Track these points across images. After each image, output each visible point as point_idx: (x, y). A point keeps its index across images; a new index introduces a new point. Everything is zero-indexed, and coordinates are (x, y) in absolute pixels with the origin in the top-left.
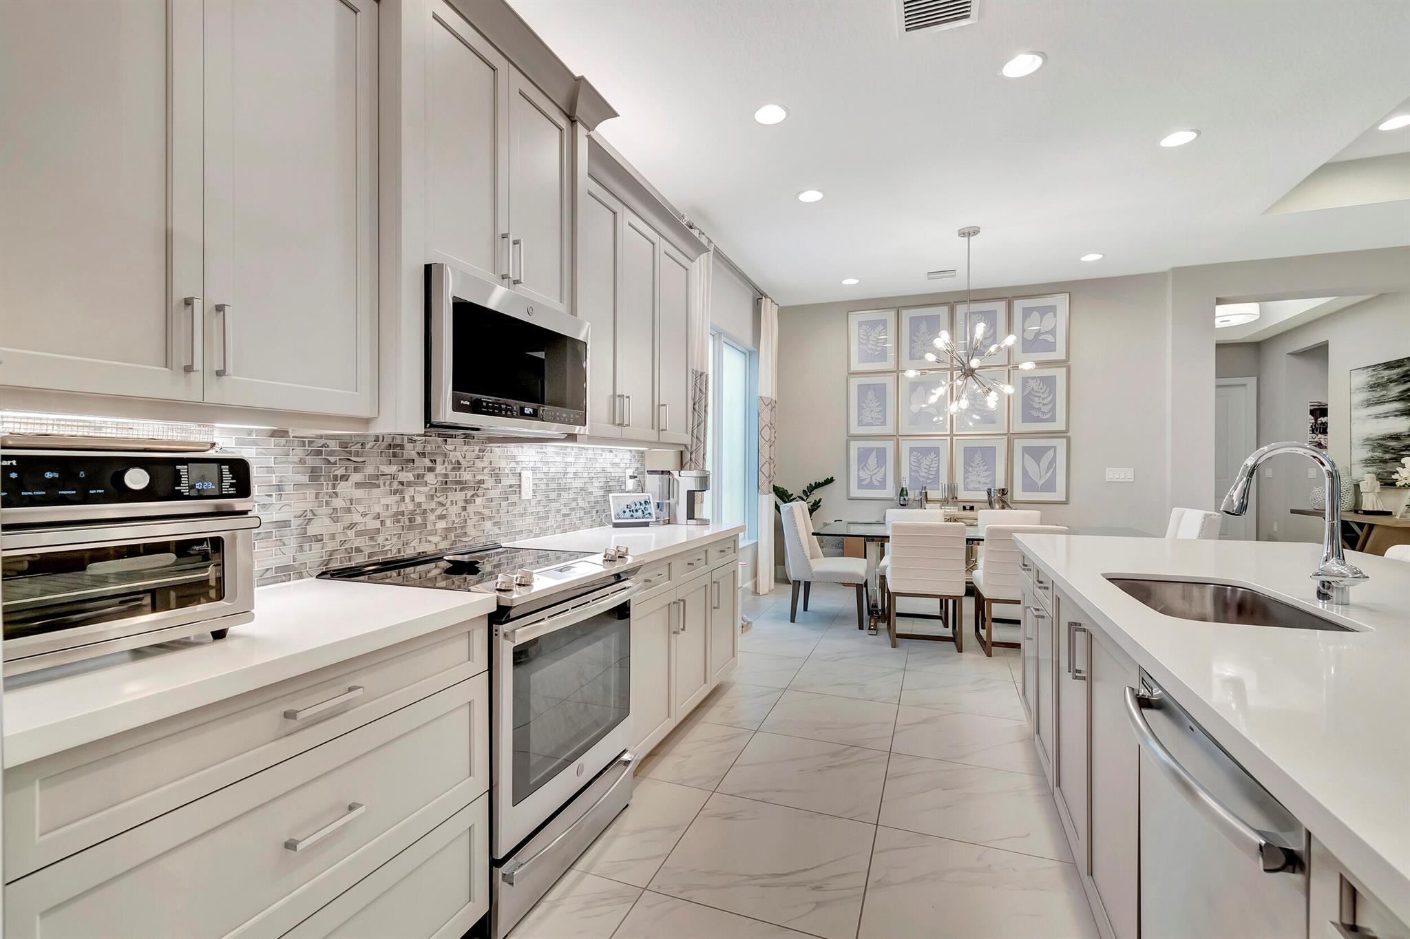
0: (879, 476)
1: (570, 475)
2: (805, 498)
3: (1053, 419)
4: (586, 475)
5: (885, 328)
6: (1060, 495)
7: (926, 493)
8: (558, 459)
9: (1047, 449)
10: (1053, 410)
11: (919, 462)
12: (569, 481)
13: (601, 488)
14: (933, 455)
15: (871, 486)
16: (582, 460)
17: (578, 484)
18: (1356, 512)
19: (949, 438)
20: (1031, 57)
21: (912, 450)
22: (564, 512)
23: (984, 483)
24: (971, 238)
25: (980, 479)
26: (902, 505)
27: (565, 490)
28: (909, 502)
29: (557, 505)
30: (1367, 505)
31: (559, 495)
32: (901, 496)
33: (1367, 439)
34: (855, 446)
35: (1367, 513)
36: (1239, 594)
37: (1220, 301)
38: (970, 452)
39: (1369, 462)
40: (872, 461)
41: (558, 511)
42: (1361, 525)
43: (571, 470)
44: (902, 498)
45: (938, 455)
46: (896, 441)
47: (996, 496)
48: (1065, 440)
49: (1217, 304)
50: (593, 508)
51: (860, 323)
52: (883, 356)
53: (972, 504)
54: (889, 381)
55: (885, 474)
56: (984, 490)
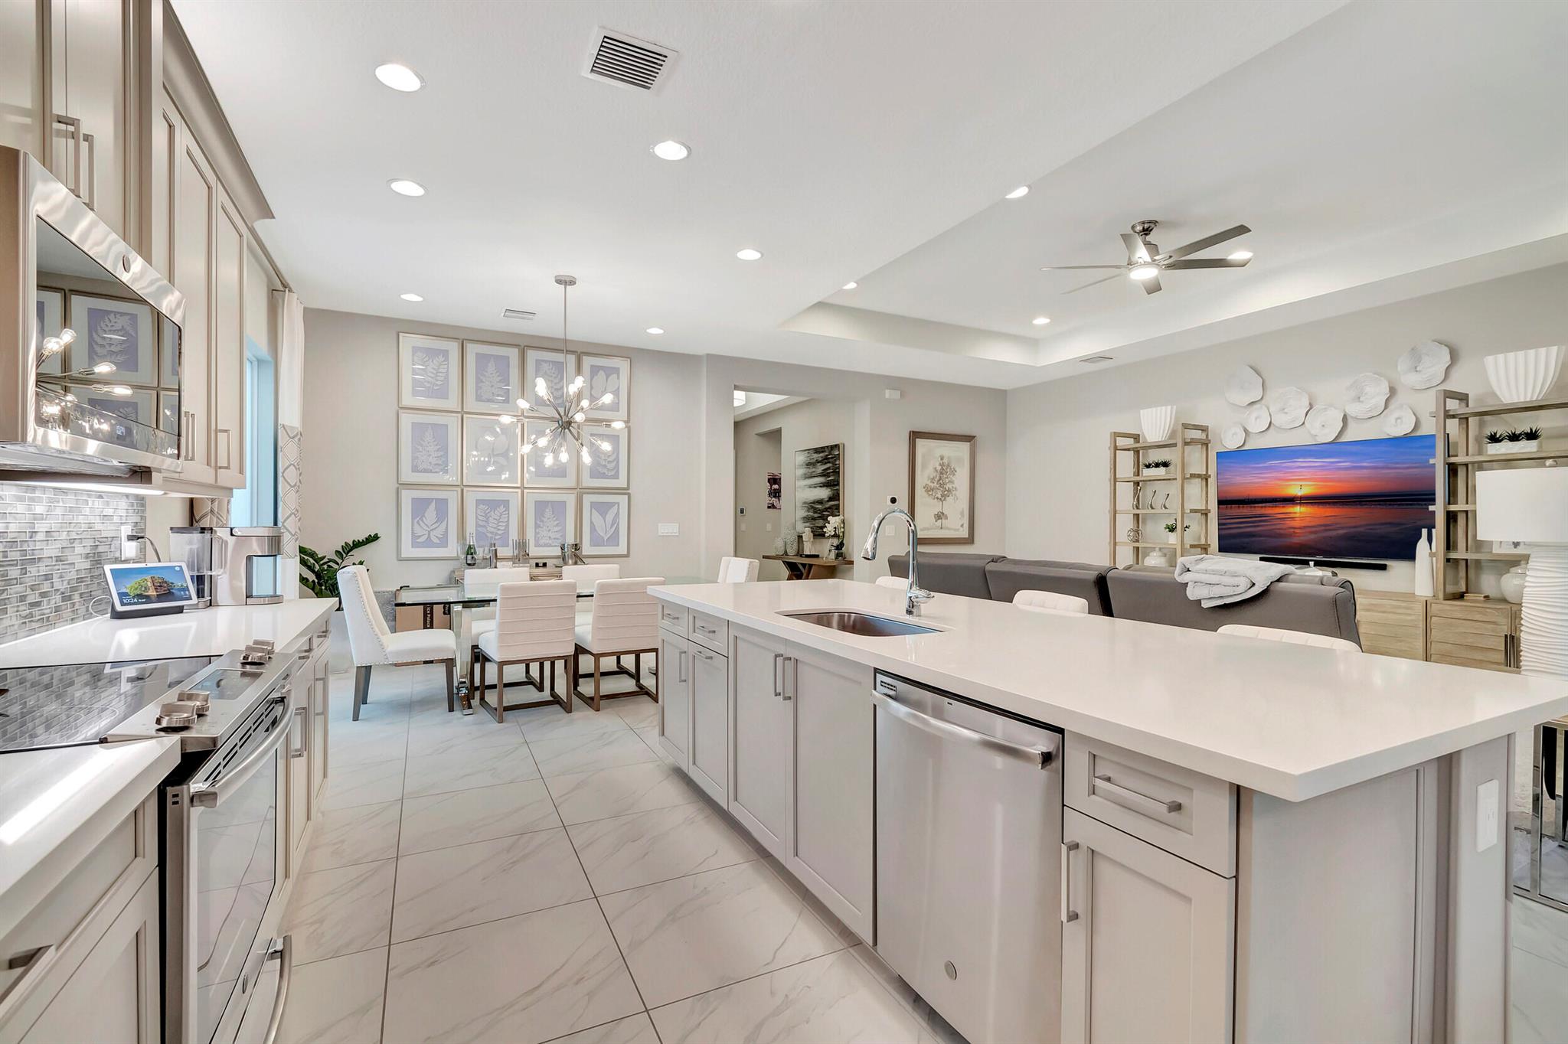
0: (439, 532)
1: (40, 537)
2: (339, 561)
3: (616, 476)
4: (64, 536)
5: (447, 359)
6: (622, 549)
7: (496, 550)
8: (20, 508)
9: (611, 505)
10: (617, 467)
11: (487, 517)
12: (38, 546)
13: (87, 556)
14: (502, 509)
15: (428, 543)
16: (59, 511)
17: (51, 551)
18: (801, 556)
19: (519, 491)
20: (678, 146)
21: (479, 502)
22: (31, 599)
23: (554, 539)
24: (567, 287)
25: (550, 534)
26: (469, 565)
27: (33, 561)
28: (477, 561)
29: (18, 588)
30: (807, 552)
31: (24, 571)
32: (468, 554)
33: (805, 503)
34: (407, 496)
35: (808, 556)
36: (852, 619)
37: (737, 388)
38: (540, 506)
39: (806, 519)
40: (431, 514)
41: (23, 598)
42: (804, 565)
43: (41, 527)
44: (469, 557)
45: (507, 508)
46: (460, 493)
47: (568, 551)
48: (627, 496)
49: (735, 389)
50: (73, 589)
51: (415, 350)
52: (443, 394)
53: (545, 561)
54: (453, 422)
55: (447, 527)
56: (556, 546)
